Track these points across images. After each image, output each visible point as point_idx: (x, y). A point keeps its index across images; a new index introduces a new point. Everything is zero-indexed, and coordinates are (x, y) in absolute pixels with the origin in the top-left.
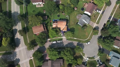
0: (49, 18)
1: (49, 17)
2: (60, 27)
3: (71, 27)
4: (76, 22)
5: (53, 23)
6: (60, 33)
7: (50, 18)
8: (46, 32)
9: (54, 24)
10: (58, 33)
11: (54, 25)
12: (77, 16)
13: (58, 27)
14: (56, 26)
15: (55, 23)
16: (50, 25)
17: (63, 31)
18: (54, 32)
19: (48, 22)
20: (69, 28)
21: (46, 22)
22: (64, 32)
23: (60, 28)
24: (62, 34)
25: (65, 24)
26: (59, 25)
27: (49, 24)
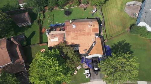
0: (35, 22)
1: (38, 19)
2: (76, 42)
3: (116, 41)
4: (129, 26)
5: (50, 31)
6: (78, 68)
7: (39, 21)
8: (22, 65)
9: (52, 33)
10: (69, 65)
11: (53, 36)
12: (126, 9)
13: (70, 43)
14: (61, 40)
15: (55, 30)
16: (38, 42)
17: (90, 57)
18: (50, 62)
19: (33, 33)
20: (109, 45)
21: (27, 33)
22: (95, 60)
23: (77, 46)
24: (87, 72)
25: (94, 30)
26: (72, 35)
27: (35, 40)
